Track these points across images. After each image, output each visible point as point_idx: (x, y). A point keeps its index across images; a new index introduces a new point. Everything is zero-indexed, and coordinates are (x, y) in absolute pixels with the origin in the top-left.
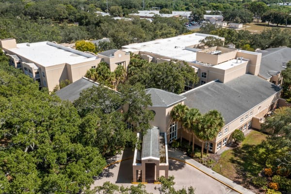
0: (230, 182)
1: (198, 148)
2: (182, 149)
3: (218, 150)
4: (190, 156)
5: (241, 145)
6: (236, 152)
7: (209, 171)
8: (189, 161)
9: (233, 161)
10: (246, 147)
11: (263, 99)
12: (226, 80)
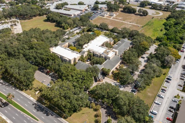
0: (112, 80)
1: (107, 75)
2: (104, 75)
3: (110, 75)
4: (105, 76)
5: (114, 73)
6: (113, 74)
7: (109, 79)
8: (105, 77)
9: (113, 76)
10: (115, 73)
11: (118, 63)
12: (111, 59)
